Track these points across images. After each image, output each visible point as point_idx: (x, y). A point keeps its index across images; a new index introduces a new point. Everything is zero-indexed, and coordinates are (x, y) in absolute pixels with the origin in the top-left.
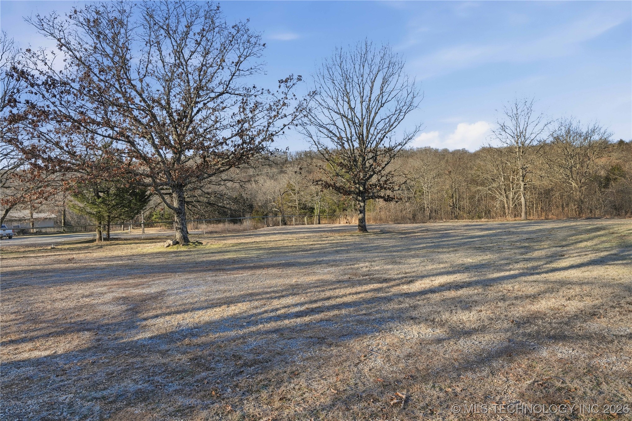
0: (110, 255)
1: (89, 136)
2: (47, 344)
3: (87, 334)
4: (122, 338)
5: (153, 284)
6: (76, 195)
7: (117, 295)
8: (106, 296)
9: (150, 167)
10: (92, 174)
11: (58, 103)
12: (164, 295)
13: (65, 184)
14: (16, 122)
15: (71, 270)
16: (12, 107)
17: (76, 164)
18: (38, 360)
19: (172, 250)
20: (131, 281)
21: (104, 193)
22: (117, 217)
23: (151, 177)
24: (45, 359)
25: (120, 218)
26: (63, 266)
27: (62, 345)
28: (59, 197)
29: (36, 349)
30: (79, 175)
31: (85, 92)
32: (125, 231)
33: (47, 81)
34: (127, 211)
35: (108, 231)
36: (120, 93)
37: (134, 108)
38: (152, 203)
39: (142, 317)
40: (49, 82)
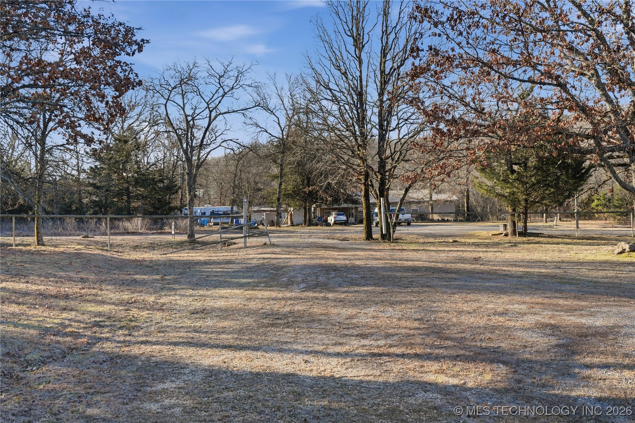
0: (528, 257)
1: (502, 84)
2: (455, 369)
3: (503, 369)
4: (553, 387)
5: (598, 312)
6: (483, 170)
7: (543, 320)
8: (525, 318)
9: (592, 123)
10: (505, 139)
11: (464, 43)
12: (618, 332)
13: (471, 154)
14: (418, 77)
15: (478, 273)
16: (414, 58)
17: (484, 126)
18: (445, 387)
19: (628, 259)
20: (561, 302)
21: (521, 166)
22: (538, 202)
23: (593, 137)
24: (453, 389)
25: (542, 204)
26: (467, 266)
27: (472, 376)
28: (462, 172)
29: (443, 372)
30: (487, 140)
31: (498, 20)
32: (548, 224)
33: (452, 15)
34: (553, 193)
35: (525, 222)
36: (546, 10)
37: (568, 31)
38: (592, 180)
39: (582, 361)
40: (455, 15)
